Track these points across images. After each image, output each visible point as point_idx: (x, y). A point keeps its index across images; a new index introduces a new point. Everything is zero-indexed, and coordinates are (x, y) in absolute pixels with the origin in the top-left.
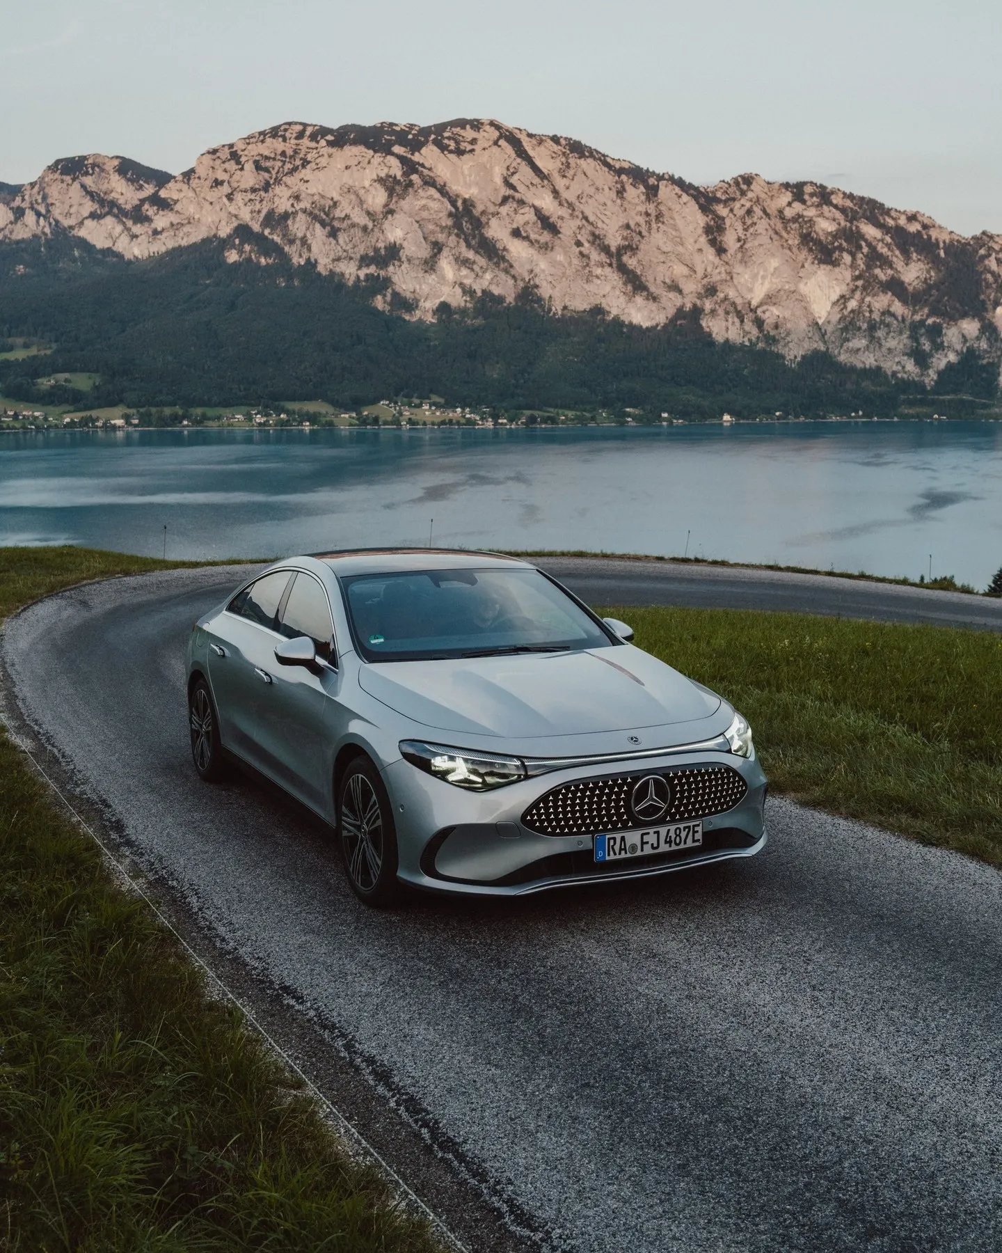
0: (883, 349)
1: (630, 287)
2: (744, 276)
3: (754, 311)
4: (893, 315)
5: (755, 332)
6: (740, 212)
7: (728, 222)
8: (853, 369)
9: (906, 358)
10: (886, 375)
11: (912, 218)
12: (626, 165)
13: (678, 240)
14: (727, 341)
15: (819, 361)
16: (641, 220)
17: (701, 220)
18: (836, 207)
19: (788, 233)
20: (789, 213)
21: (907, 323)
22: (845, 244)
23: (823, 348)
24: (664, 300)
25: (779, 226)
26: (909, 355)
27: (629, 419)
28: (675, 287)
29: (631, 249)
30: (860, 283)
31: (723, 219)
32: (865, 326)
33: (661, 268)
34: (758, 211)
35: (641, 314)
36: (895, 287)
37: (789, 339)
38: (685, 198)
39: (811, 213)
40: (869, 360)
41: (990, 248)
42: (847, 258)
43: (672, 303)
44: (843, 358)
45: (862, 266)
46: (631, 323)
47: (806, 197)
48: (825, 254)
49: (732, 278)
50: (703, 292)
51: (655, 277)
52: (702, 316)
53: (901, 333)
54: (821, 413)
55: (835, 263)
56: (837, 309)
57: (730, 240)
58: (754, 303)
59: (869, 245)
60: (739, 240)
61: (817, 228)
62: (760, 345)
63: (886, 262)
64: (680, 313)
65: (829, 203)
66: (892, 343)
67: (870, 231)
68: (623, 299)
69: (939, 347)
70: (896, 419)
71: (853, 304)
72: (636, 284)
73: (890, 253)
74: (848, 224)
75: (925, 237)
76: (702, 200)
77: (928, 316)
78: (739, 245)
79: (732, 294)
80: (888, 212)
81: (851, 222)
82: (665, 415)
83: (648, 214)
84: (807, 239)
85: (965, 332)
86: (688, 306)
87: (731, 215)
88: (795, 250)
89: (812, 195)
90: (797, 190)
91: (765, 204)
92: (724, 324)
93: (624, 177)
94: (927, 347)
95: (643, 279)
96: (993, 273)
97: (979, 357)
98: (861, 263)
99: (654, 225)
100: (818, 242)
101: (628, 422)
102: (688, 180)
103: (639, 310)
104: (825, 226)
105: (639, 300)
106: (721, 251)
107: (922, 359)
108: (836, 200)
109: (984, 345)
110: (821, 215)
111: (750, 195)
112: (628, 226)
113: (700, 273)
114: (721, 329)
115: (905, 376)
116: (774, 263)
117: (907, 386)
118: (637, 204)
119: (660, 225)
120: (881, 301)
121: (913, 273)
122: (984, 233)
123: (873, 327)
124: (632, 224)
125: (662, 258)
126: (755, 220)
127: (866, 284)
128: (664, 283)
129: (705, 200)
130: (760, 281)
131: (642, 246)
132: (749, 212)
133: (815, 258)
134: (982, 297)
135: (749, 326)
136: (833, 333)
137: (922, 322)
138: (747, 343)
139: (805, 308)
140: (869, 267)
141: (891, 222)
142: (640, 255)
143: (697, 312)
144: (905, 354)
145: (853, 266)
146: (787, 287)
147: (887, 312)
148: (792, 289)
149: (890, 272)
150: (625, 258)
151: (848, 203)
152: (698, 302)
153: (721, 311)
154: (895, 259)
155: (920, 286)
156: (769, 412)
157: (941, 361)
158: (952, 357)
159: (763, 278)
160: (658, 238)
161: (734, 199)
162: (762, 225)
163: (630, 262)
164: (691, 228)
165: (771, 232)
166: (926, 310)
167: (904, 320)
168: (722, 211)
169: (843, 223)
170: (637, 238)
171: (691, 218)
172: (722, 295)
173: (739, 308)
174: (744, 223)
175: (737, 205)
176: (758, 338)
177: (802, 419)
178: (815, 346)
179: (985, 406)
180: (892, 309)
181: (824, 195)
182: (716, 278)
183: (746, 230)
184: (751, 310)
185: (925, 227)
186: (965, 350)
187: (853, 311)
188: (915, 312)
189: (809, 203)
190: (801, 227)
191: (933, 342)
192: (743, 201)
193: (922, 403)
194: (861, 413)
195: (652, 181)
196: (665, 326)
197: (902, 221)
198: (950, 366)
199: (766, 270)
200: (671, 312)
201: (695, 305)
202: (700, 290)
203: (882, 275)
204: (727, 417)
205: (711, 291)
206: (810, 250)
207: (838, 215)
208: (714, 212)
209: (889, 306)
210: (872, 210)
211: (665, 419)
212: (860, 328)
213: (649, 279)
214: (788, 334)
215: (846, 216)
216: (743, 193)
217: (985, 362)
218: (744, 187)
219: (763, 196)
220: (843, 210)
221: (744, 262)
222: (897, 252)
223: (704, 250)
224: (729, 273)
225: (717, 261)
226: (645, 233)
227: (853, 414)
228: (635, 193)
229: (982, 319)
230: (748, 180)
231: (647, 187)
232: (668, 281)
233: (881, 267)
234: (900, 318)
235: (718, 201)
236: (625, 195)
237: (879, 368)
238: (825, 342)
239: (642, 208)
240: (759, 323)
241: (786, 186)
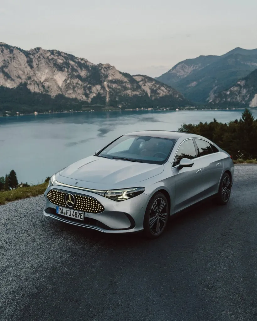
0: (77, 93)
1: (6, 77)
2: (38, 74)
3: (42, 83)
4: (79, 84)
5: (42, 89)
6: (37, 57)
7: (33, 60)
8: (69, 99)
9: (83, 95)
10: (78, 100)
11: (82, 59)
12: (4, 44)
13: (20, 64)
14: (35, 92)
15: (60, 97)
16: (9, 59)
17: (25, 59)
18: (62, 56)
19: (50, 63)
20: (50, 58)
21: (83, 86)
22: (65, 66)
23: (61, 93)
24: (16, 81)
25: (48, 61)
26: (84, 94)
27: (7, 114)
28: (19, 77)
29: (6, 67)
30: (70, 76)
31: (32, 59)
32: (72, 87)
33: (15, 72)
34: (41, 57)
35: (9, 85)
36: (79, 77)
37: (52, 91)
38: (21, 53)
39: (56, 58)
40: (73, 96)
41: (102, 67)
42: (66, 70)
43: (18, 81)
44: (67, 96)
45: (70, 72)
46: (6, 87)
47: (55, 54)
48: (60, 68)
49: (35, 75)
50: (27, 78)
51: (14, 74)
52: (27, 85)
53: (81, 89)
54: (62, 111)
55: (63, 71)
56: (64, 83)
57: (34, 64)
58: (42, 81)
59: (72, 66)
60: (37, 64)
61: (58, 62)
62: (44, 93)
63: (76, 71)
64: (21, 84)
65: (61, 55)
66: (79, 91)
67: (72, 63)
68: (4, 81)
69: (91, 92)
70: (81, 111)
71: (68, 81)
72: (8, 76)
73: (77, 68)
74: (66, 61)
75: (86, 64)
76: (26, 54)
77: (88, 84)
78: (37, 66)
79: (35, 79)
80: (76, 58)
81: (67, 60)
82: (18, 113)
83: (10, 57)
84: (56, 65)
85: (97, 88)
86: (23, 82)
87: (34, 58)
88: (52, 67)
89: (56, 53)
90: (52, 52)
91: (44, 56)
92: (34, 87)
93: (3, 47)
94: (88, 92)
95: (10, 75)
96: (103, 73)
97: (101, 95)
98: (70, 71)
99: (12, 60)
100: (58, 65)
101: (7, 115)
102: (22, 48)
103: (9, 83)
104: (60, 61)
105: (9, 81)
106: (32, 67)
107: (87, 95)
108: (62, 54)
109: (102, 91)
110: (59, 58)
111: (39, 53)
112: (5, 60)
113: (26, 73)
114: (33, 88)
115: (83, 100)
116: (47, 71)
117: (84, 102)
118: (7, 55)
119: (14, 60)
120: (76, 81)
121: (83, 73)
122: (100, 64)
123: (74, 88)
124: (6, 60)
125: (15, 69)
126: (41, 59)
127: (71, 76)
128: (16, 76)
129: (27, 54)
130: (43, 75)
131: (9, 66)
132: (39, 57)
133: (58, 69)
134: (101, 79)
135: (41, 87)
136: (63, 89)
137: (86, 86)
138: (40, 92)
139: (56, 83)
140: (72, 72)
141: (77, 60)
142: (9, 68)
143: (26, 84)
144: (82, 94)
145: (68, 71)
146: (50, 77)
147: (77, 83)
148: (52, 77)
149: (77, 73)
150: (4, 69)
151: (66, 55)
152: (26, 81)
153: (32, 84)
154: (78, 70)
155: (85, 77)
156: (47, 111)
157: (92, 96)
158: (94, 95)
159: (44, 75)
160: (14, 64)
161: (35, 54)
162: (43, 61)
163: (6, 70)
164: (23, 61)
165: (45, 62)
166: (87, 83)
167: (82, 85)
168: (32, 57)
169: (65, 60)
170: (7, 64)
171: (23, 59)
172: (33, 79)
173: (38, 83)
174: (38, 60)
175: (36, 55)
176: (43, 91)
177: (57, 112)
178: (59, 93)
179: (104, 107)
180: (79, 83)
181: (59, 53)
182: (31, 75)
183: (39, 62)
184: (41, 83)
185: (86, 62)
186: (97, 93)
187: (68, 83)
188: (84, 84)
189: (55, 55)
190: (53, 61)
191: (89, 91)
192: (37, 54)
193: (88, 107)
194: (72, 110)
195: (11, 48)
196: (17, 88)
197: (80, 60)
198: (94, 97)
199: (44, 72)
200: (18, 84)
201: (25, 82)
202: (26, 77)
203: (75, 74)
204: (36, 113)
205: (29, 78)
206: (56, 67)
207: (63, 58)
208: (29, 57)
209: (78, 82)
210: (72, 57)
211: (18, 114)
212: (70, 88)
213: (11, 75)
214: (52, 90)
215: (65, 59)
216: (37, 52)
217: (103, 96)
218: (38, 51)
219: (43, 53)
220: (64, 57)
221: (38, 70)
222: (79, 68)
223: (27, 67)
224: (34, 73)
225: (31, 70)
226: (10, 62)
227: (70, 111)
228: (6, 51)
229: (101, 85)
230: (39, 49)
231: (10, 50)
232: (17, 75)
233: (75, 72)
234: (81, 85)
235: (30, 54)
236: (4, 52)
237: (76, 98)
238: (62, 92)
239: (9, 56)
240: (43, 87)
241: (49, 51)
